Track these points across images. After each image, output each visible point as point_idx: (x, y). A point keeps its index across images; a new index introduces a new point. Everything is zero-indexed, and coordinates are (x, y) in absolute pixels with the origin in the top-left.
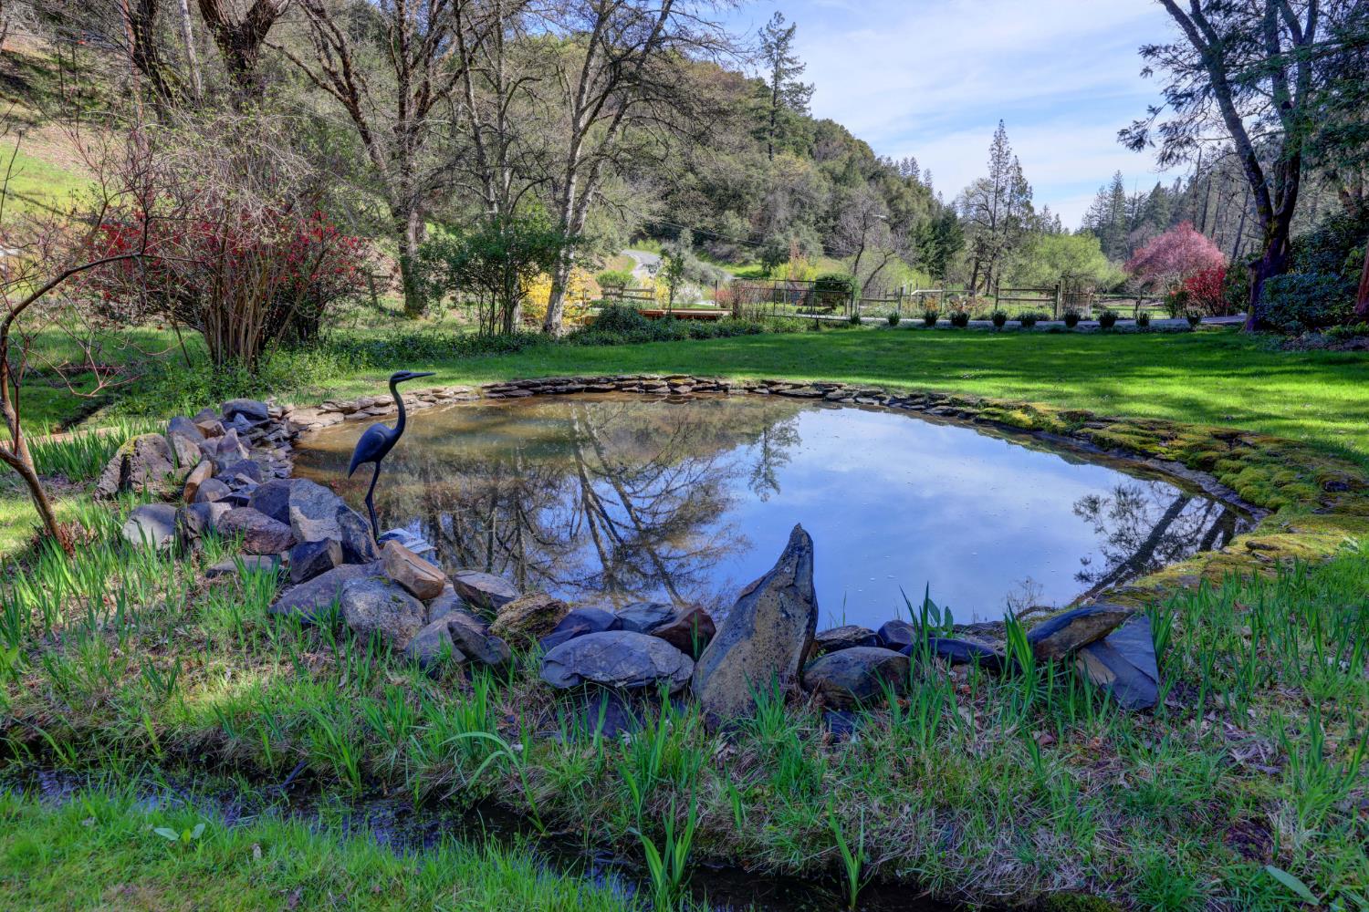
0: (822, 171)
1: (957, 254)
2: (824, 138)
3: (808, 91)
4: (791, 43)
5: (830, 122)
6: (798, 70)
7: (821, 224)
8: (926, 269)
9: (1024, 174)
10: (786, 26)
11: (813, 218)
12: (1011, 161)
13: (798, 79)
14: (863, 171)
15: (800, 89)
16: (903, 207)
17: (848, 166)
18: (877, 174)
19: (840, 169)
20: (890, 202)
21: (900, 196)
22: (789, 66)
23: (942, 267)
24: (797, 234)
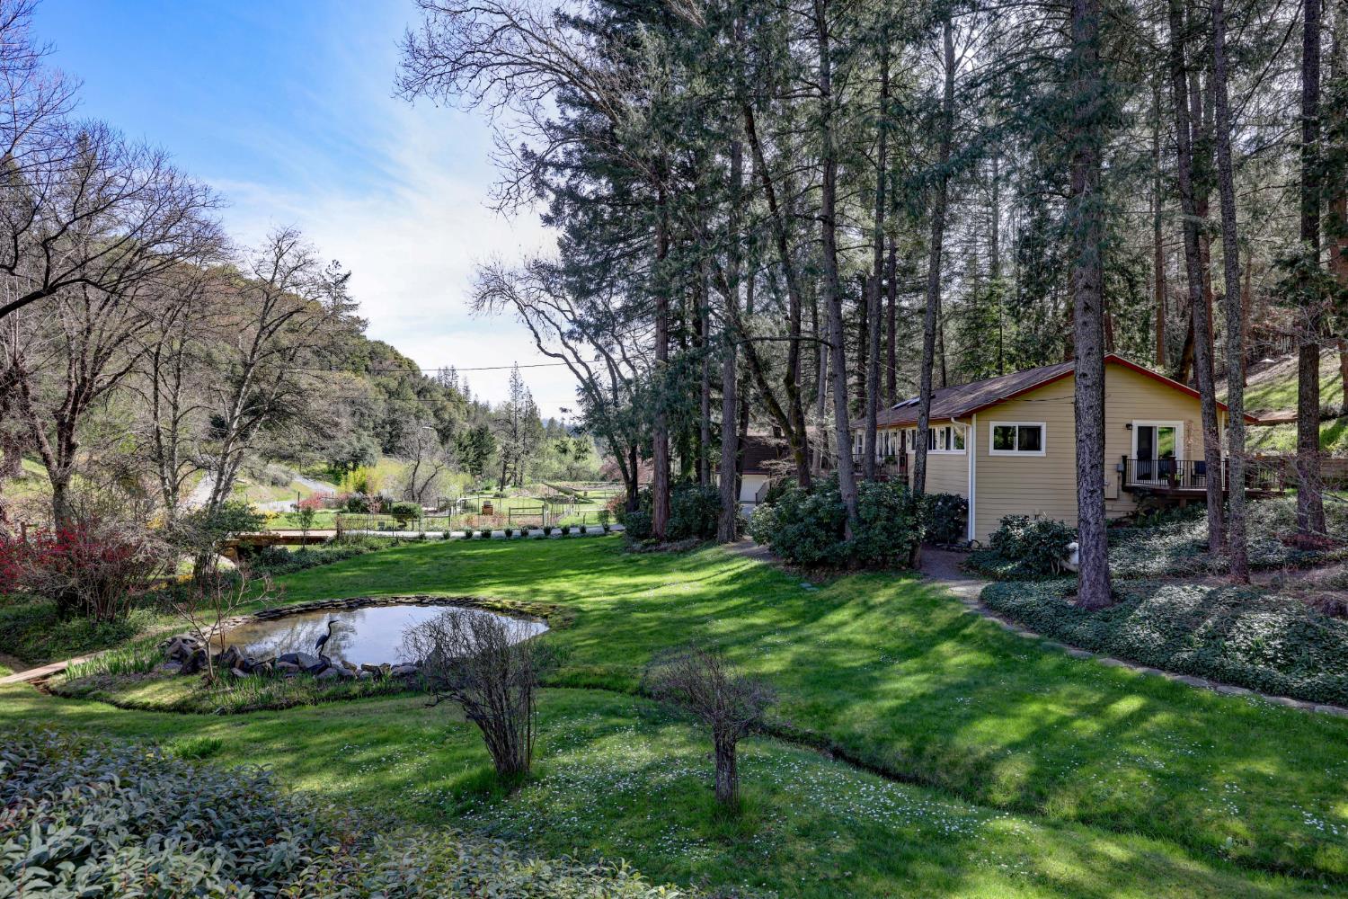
0: (378, 385)
1: (490, 456)
2: (377, 358)
3: (364, 323)
4: (347, 284)
5: (382, 343)
6: (354, 307)
7: (379, 430)
8: (468, 467)
9: (534, 399)
10: (343, 272)
11: (371, 425)
12: (524, 390)
13: (353, 314)
14: (412, 387)
15: (358, 320)
16: (446, 417)
17: (400, 384)
18: (424, 390)
19: (393, 385)
20: (436, 415)
21: (444, 408)
22: (345, 302)
23: (480, 465)
24: (359, 439)
